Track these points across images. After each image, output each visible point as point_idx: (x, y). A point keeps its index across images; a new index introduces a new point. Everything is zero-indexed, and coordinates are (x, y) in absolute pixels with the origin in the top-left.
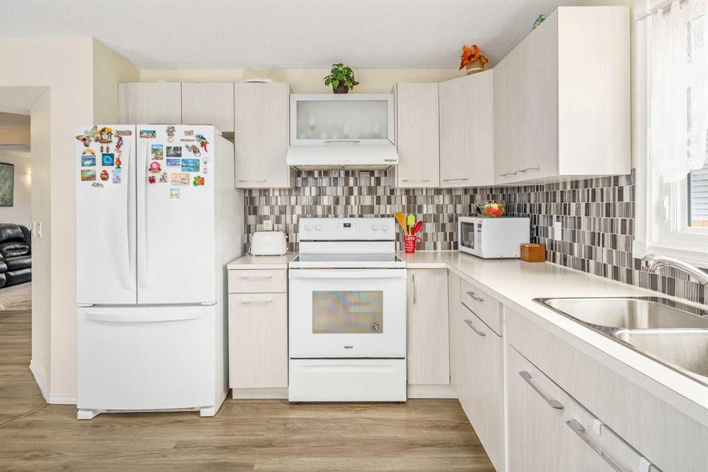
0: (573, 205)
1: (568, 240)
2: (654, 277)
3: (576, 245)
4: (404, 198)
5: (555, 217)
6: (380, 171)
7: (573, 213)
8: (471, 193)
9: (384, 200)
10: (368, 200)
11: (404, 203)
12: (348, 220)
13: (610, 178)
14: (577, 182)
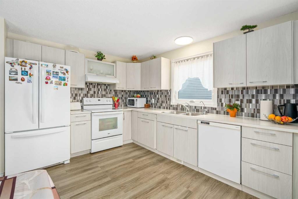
0: (157, 95)
1: (156, 102)
2: (174, 108)
3: (158, 104)
4: (114, 92)
5: (152, 98)
6: (107, 85)
7: (157, 97)
8: (130, 92)
9: (108, 93)
10: (104, 93)
11: (114, 94)
12: (99, 99)
13: (166, 90)
14: (158, 91)
